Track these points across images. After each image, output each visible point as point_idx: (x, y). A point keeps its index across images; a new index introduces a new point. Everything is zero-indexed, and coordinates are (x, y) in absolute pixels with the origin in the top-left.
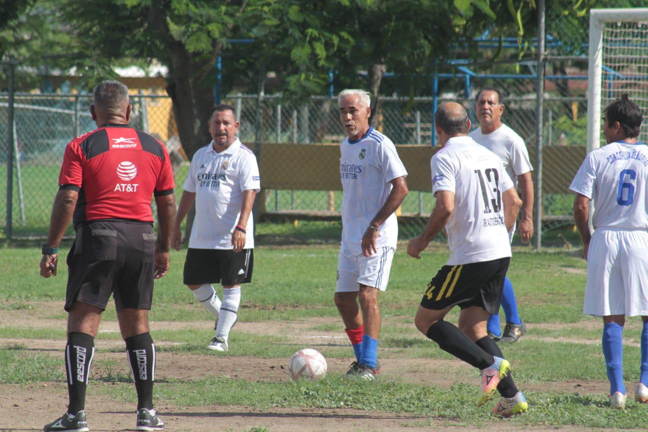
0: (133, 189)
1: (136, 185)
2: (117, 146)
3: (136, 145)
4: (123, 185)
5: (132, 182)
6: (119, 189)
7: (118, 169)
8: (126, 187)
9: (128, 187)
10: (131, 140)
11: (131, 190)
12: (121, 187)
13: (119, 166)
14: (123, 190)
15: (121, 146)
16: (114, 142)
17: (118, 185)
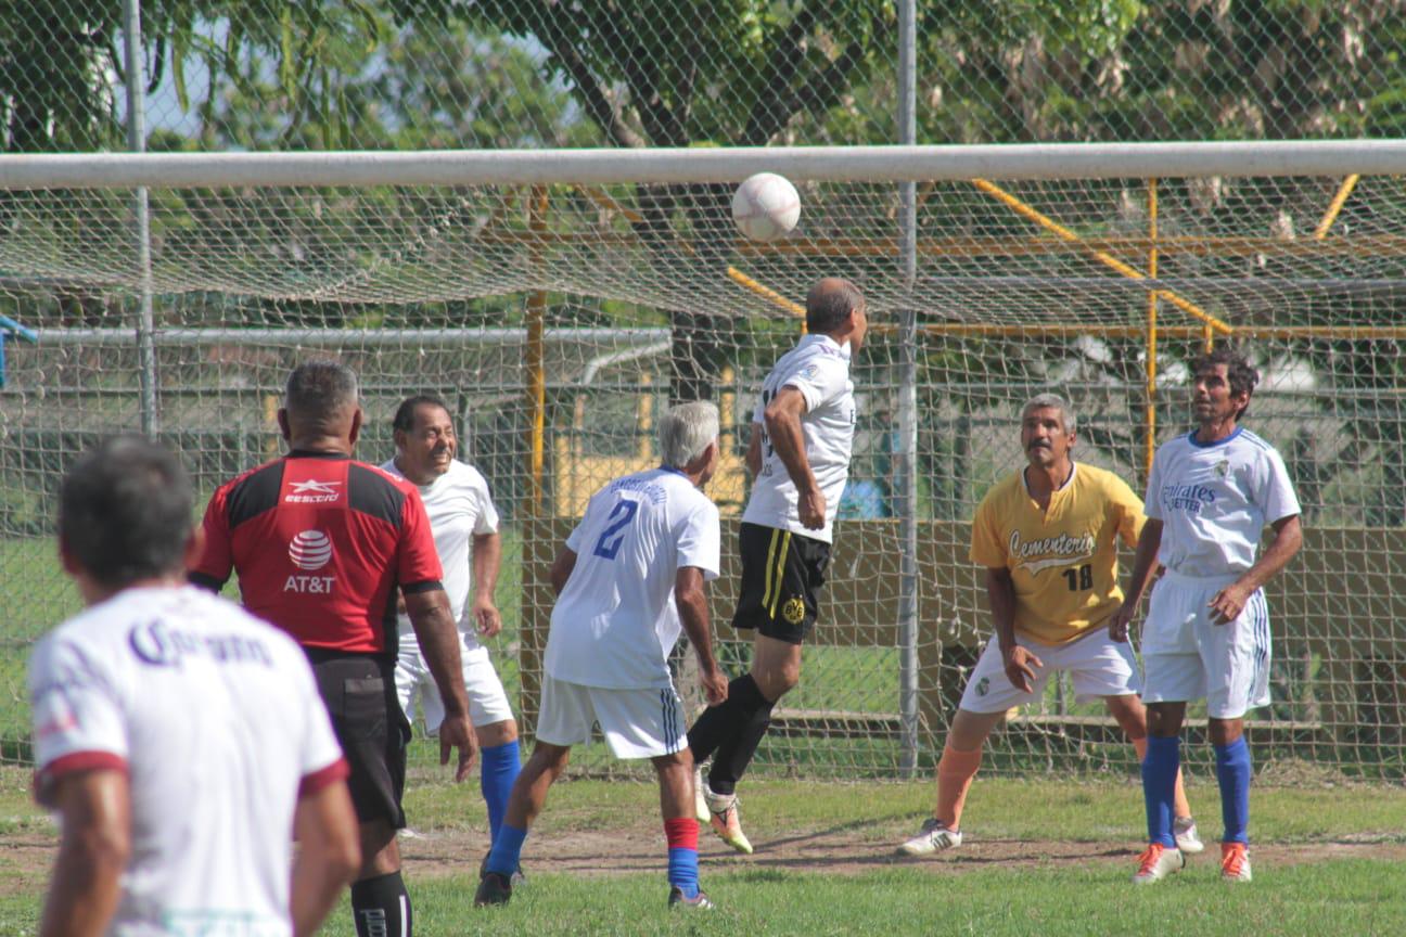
0: (324, 588)
1: (329, 580)
2: (297, 499)
3: (336, 496)
4: (303, 579)
5: (322, 572)
6: (295, 586)
7: (292, 546)
8: (308, 583)
9: (313, 583)
10: (330, 487)
11: (319, 589)
12: (299, 583)
13: (296, 540)
14: (303, 589)
15: (306, 499)
16: (291, 491)
17: (291, 578)
